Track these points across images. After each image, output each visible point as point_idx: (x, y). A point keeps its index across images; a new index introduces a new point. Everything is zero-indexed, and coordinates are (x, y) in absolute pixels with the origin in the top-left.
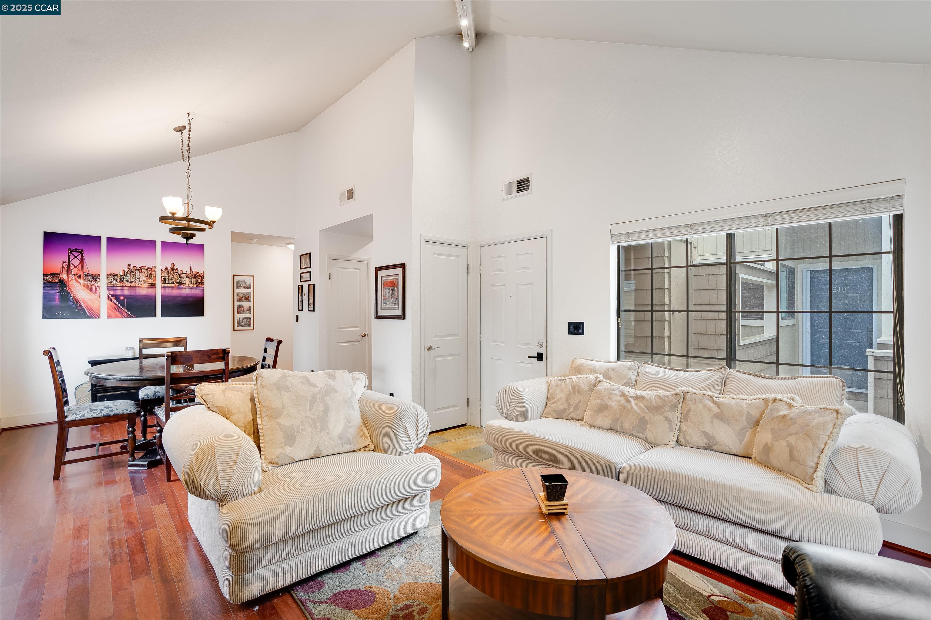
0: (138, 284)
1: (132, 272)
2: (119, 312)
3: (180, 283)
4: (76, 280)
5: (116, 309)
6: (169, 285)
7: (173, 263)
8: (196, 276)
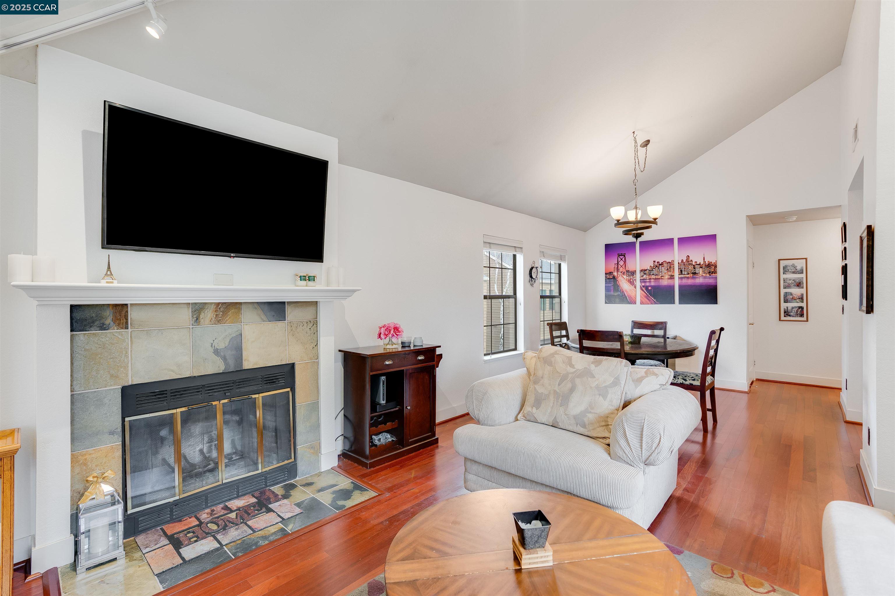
0: (661, 277)
1: (657, 267)
2: (648, 299)
3: (695, 273)
4: (622, 276)
5: (646, 297)
6: (685, 276)
7: (688, 256)
8: (709, 265)
